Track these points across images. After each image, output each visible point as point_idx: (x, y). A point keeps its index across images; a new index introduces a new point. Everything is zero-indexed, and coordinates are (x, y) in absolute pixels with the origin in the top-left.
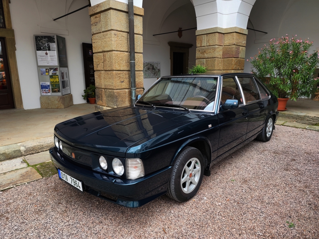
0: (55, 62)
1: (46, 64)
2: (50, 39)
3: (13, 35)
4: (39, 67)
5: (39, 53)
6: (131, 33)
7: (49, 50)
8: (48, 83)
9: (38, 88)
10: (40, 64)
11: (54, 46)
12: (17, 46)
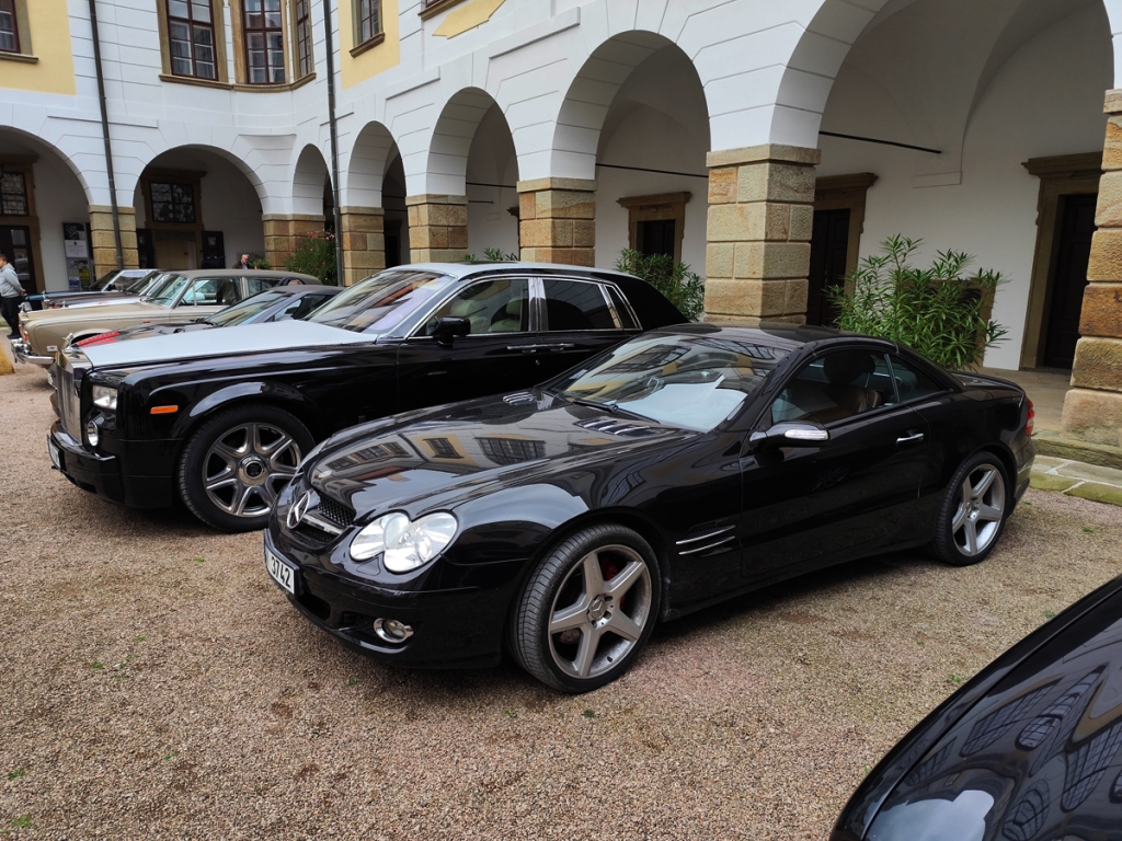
0: (84, 254)
1: (75, 256)
2: (79, 227)
3: (38, 223)
4: (68, 259)
5: (67, 242)
6: (117, 231)
7: (78, 239)
8: (78, 279)
9: (67, 283)
10: (69, 255)
11: (83, 234)
12: (42, 235)
